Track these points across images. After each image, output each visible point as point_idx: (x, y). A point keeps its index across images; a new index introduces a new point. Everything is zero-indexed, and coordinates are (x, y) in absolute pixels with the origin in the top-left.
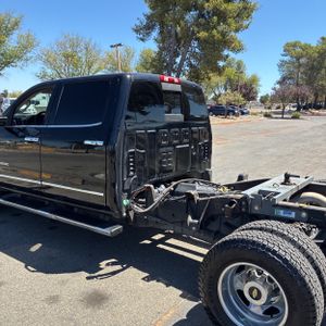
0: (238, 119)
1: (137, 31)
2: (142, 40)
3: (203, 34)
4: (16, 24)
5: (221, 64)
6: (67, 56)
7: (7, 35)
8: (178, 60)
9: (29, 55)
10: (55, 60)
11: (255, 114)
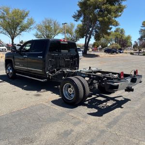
0: (117, 55)
1: (74, 17)
2: (76, 21)
3: (101, 19)
4: (27, 14)
5: (109, 31)
6: (46, 27)
7: (23, 19)
8: (91, 29)
9: (31, 27)
10: (41, 28)
11: (126, 53)
